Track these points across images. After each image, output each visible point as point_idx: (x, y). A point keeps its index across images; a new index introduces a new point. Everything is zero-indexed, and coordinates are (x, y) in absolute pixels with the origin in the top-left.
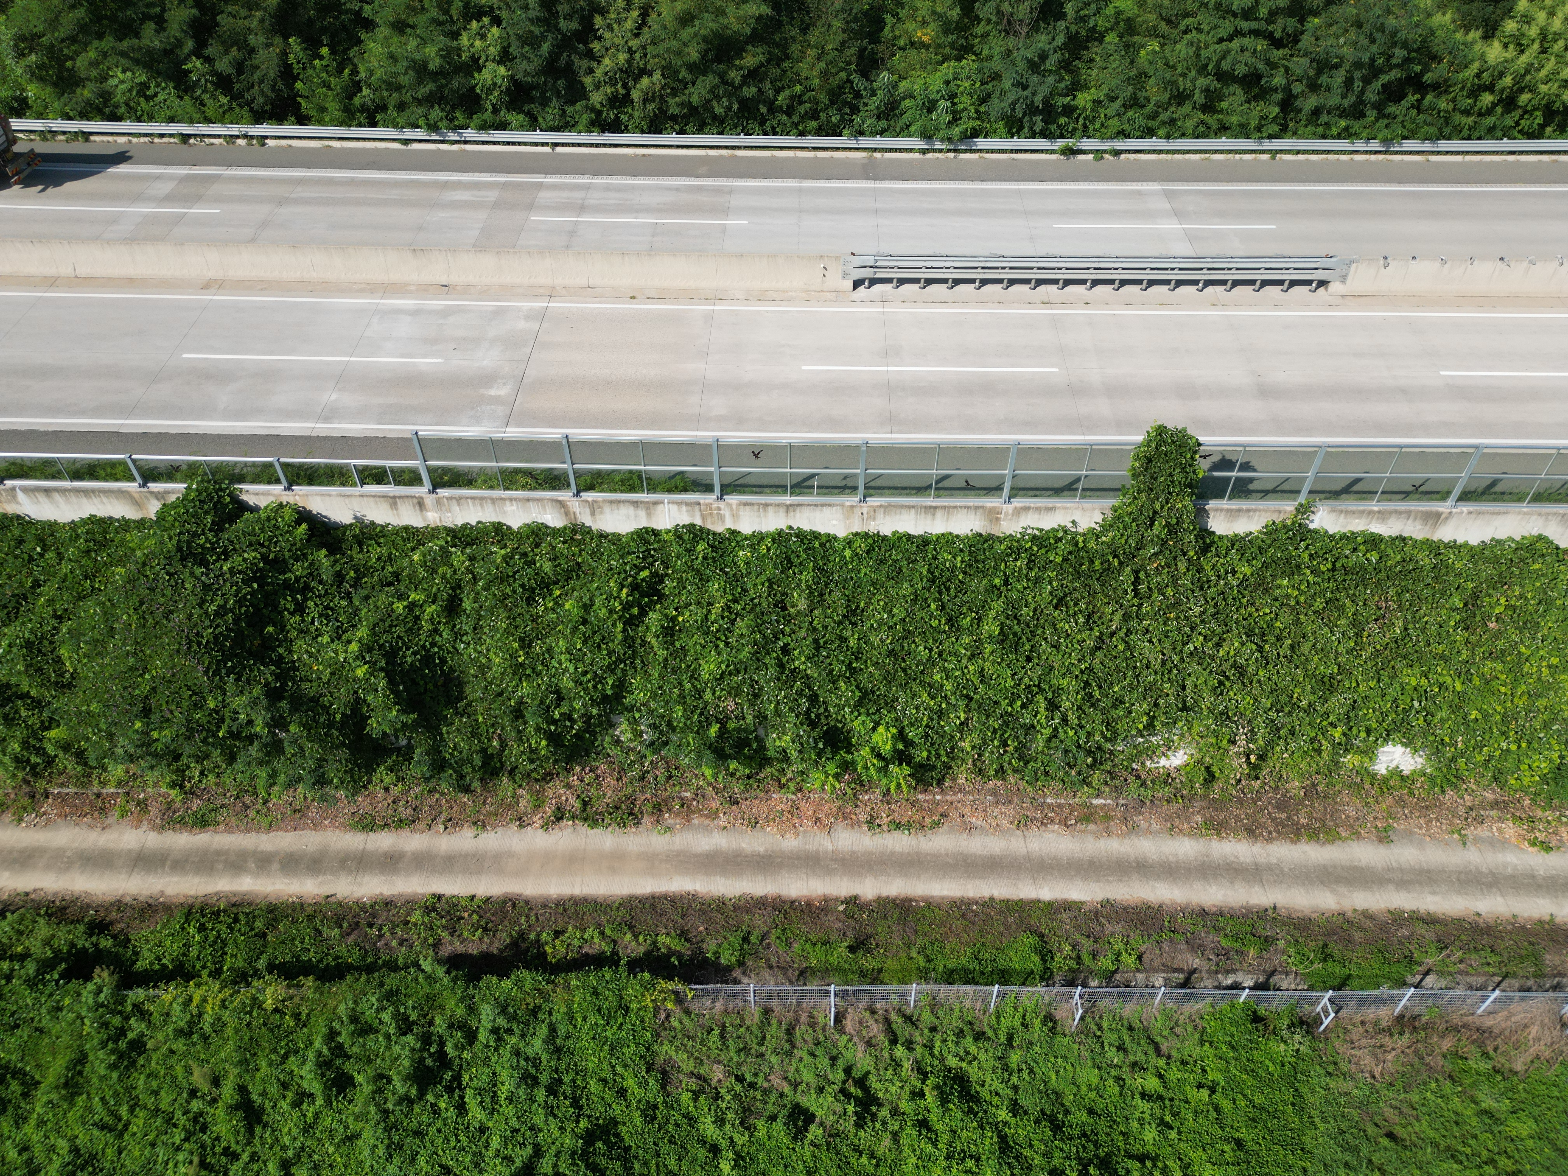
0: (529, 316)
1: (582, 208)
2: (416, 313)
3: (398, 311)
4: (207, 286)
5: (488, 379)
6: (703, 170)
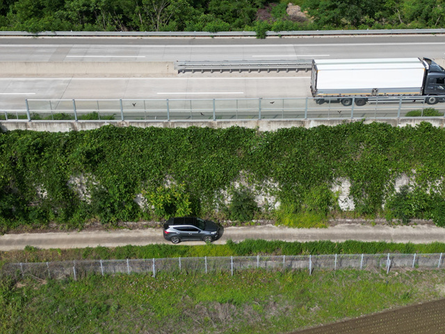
0: (65, 82)
3: (19, 81)
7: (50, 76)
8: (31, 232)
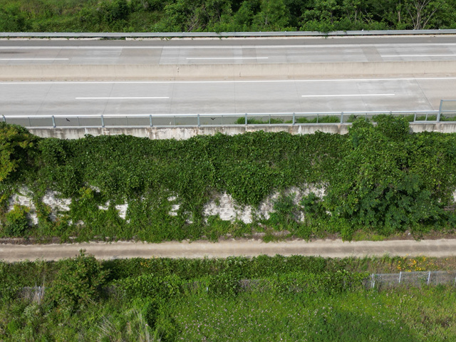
0: (411, 82)
1: (398, 53)
2: (370, 82)
3: (363, 82)
4: (289, 77)
5: (415, 99)
6: (430, 41)
7: (388, 76)
8: (447, 238)
